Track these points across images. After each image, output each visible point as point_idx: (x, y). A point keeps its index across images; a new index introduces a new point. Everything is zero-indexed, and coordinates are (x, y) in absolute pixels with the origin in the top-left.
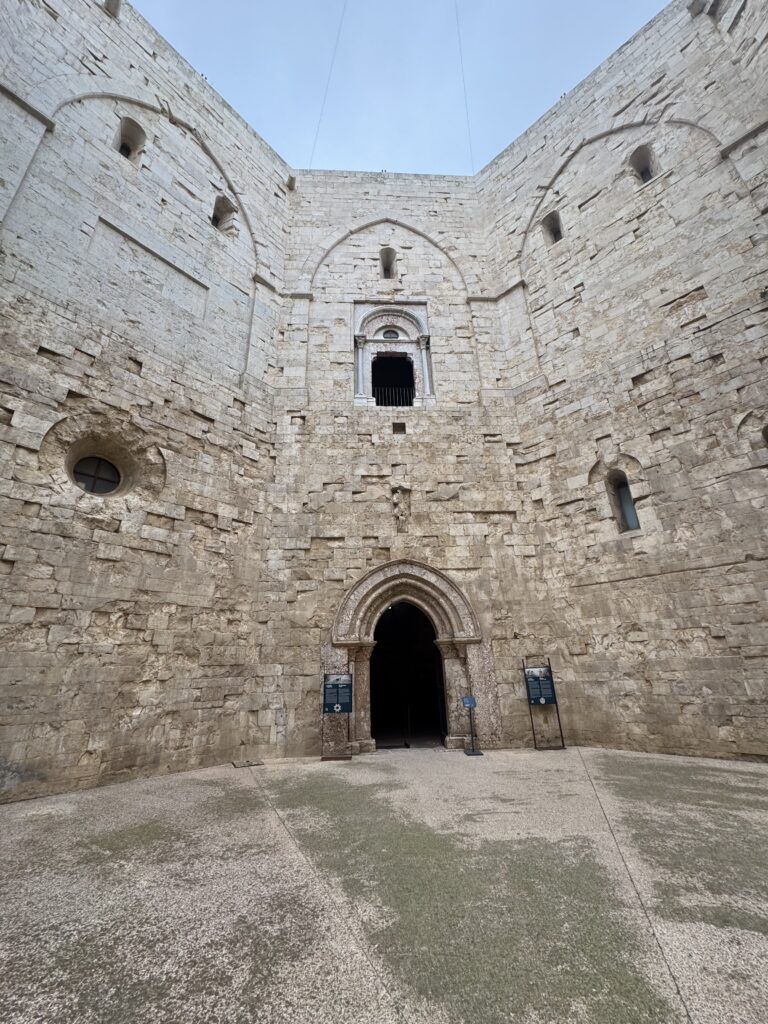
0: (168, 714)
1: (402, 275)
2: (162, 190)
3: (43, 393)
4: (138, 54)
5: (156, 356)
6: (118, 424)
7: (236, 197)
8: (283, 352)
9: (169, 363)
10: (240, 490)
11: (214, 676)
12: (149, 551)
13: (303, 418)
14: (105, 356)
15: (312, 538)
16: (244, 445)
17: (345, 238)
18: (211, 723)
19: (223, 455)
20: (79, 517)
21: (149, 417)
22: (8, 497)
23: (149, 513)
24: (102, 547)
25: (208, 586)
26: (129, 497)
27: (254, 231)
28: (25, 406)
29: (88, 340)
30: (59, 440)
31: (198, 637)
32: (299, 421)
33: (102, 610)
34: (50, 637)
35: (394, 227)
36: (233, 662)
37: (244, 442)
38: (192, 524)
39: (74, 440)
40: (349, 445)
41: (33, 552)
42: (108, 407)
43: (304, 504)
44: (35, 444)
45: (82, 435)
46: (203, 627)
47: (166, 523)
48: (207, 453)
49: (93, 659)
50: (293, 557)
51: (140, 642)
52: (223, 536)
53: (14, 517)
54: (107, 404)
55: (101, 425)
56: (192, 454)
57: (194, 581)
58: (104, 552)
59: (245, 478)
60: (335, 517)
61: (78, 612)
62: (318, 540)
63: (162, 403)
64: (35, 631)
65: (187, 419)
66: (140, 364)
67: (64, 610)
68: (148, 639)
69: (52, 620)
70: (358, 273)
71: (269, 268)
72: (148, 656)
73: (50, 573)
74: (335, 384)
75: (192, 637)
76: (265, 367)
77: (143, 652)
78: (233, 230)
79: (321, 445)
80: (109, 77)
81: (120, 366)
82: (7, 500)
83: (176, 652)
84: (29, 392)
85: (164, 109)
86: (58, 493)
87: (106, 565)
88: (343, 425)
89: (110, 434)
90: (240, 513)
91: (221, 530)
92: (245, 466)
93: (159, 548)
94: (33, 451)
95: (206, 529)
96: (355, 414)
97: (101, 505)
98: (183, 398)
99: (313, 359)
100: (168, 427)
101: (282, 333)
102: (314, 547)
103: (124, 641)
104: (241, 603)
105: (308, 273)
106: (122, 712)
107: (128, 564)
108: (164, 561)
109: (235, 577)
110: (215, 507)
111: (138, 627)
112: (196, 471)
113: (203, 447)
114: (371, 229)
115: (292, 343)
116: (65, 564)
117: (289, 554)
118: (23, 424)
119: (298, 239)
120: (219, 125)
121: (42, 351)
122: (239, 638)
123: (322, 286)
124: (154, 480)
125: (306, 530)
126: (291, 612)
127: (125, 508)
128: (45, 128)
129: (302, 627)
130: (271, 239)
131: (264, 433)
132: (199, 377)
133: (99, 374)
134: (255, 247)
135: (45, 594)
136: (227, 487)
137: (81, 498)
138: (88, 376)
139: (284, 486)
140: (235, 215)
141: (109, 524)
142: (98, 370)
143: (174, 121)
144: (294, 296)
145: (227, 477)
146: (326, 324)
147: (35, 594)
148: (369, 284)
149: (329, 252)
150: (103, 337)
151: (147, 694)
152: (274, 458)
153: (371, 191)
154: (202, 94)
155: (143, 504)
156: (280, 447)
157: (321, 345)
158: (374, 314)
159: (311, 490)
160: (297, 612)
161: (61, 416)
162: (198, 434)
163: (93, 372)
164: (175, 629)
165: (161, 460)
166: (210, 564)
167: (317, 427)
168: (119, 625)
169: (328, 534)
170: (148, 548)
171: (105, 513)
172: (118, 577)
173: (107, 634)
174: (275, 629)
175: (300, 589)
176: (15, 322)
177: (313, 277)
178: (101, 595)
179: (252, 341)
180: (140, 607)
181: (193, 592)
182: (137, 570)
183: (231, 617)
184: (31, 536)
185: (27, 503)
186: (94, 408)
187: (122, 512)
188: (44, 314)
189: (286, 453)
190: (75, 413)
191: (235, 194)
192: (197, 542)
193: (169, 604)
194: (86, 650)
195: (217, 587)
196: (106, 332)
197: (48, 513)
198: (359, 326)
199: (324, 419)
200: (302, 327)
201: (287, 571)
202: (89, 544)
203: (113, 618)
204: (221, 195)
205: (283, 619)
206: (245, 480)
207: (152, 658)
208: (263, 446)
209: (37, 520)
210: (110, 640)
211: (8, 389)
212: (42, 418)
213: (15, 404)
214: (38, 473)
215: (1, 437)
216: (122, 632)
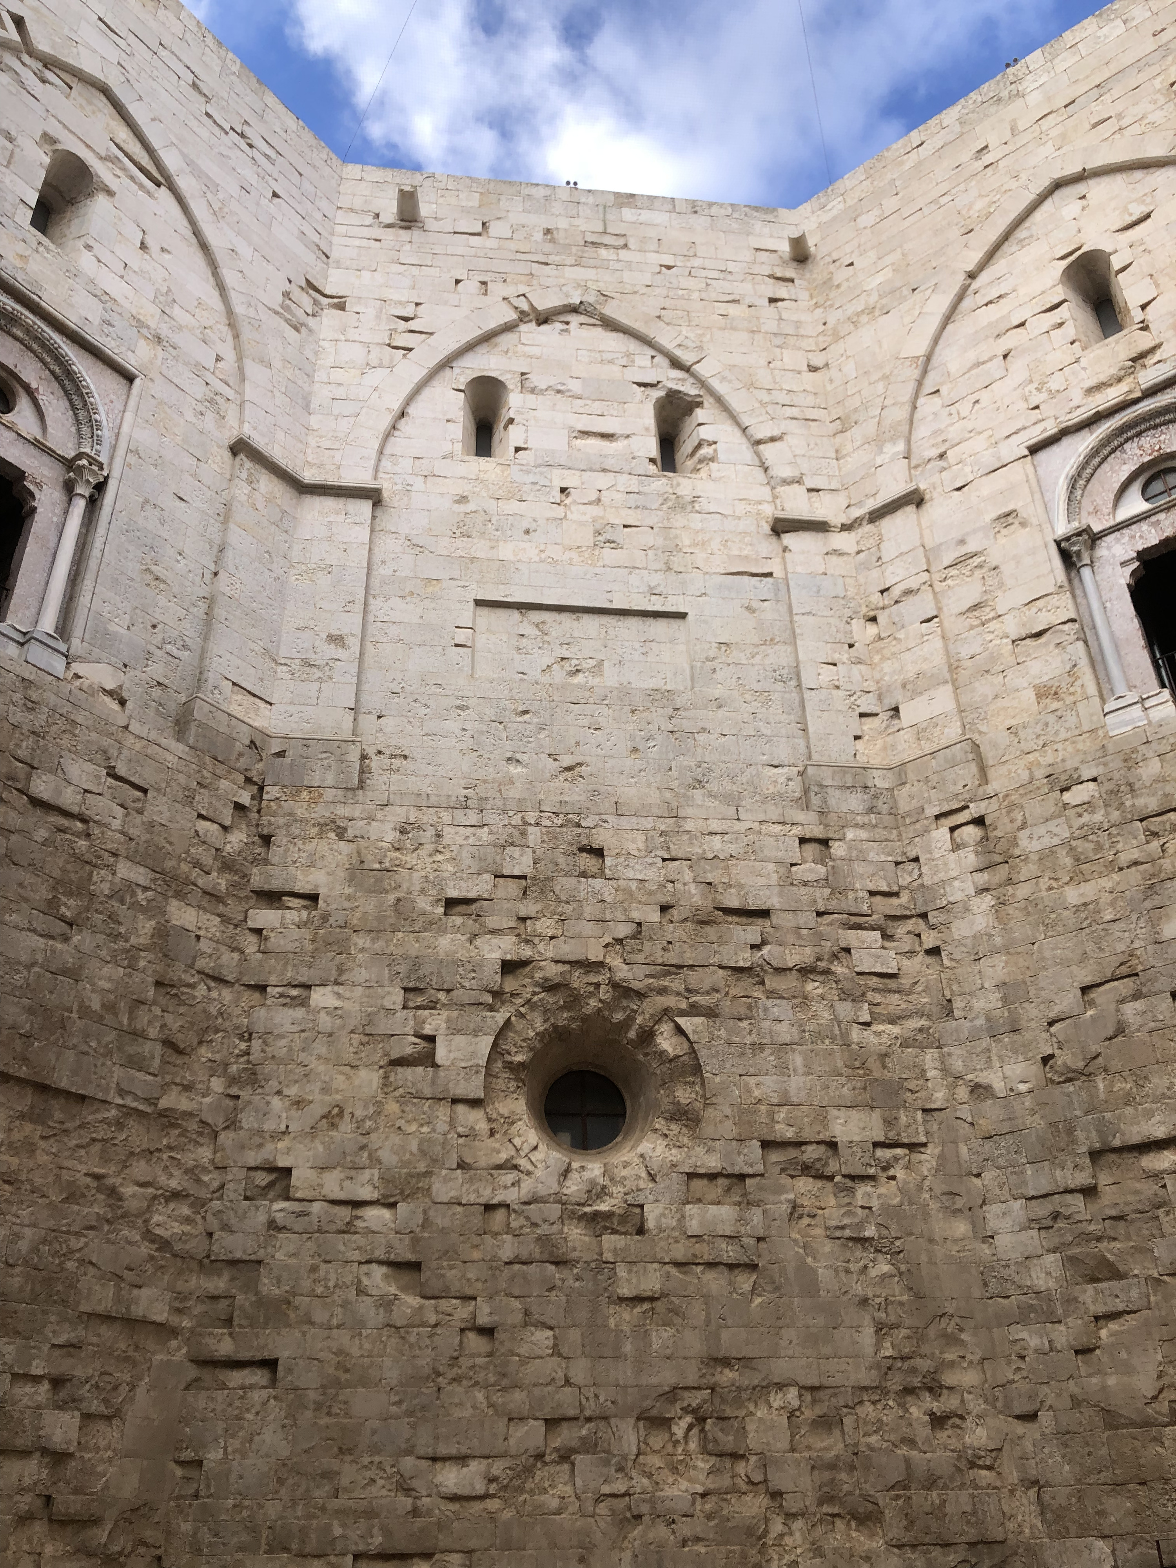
1: (1143, 307)
2: (556, 472)
3: (467, 984)
4: (460, 250)
5: (624, 822)
6: (592, 994)
7: (694, 375)
8: (887, 667)
9: (648, 823)
10: (873, 1064)
12: (711, 1265)
13: (979, 821)
14: (541, 866)
15: (1095, 1155)
16: (854, 944)
17: (960, 297)
19: (810, 986)
20: (573, 1215)
21: (640, 958)
22: (460, 1204)
23: (691, 1176)
24: (622, 1271)
25: (858, 1328)
26: (645, 1147)
27: (746, 421)
28: (448, 1021)
29: (509, 850)
30: (510, 1066)
31: (867, 1468)
32: (971, 833)
33: (654, 1412)
34: (579, 1482)
35: (1081, 188)
36: (972, 1534)
37: (852, 937)
38: (785, 1180)
39: (531, 1054)
40: (1124, 859)
41: (516, 1304)
42: (567, 967)
43: (1046, 1060)
44: (474, 1088)
45: (540, 1041)
46: (873, 1439)
47: (728, 1190)
48: (772, 994)
49: (661, 1531)
50: (1056, 1216)
51: (744, 1487)
52: (863, 1190)
53: (476, 1240)
54: (564, 962)
55: (566, 1007)
56: (743, 1011)
57: (820, 1321)
58: (629, 1281)
59: (881, 1027)
60: (1140, 1080)
61: (613, 1421)
62: (1112, 1157)
63: (655, 916)
64: (553, 1469)
65: (711, 932)
66: (598, 853)
67: (589, 1419)
68: (757, 1477)
69: (574, 1444)
70: (1018, 368)
71: (799, 481)
72: (767, 1520)
73: (551, 1343)
74: (1039, 696)
75: (852, 1468)
76: (855, 726)
77: (755, 1511)
78: (705, 451)
79: (1044, 883)
80: (431, 334)
81: (568, 874)
82: (459, 1209)
83: (826, 1509)
84: (448, 991)
85: (522, 312)
86: (529, 1173)
87: (639, 1310)
88: (1088, 805)
89: (585, 1019)
90: (889, 1122)
91: (852, 1178)
92: (870, 995)
93: (729, 1252)
94: (475, 1103)
95: (819, 1184)
96: (1116, 763)
97: (601, 1181)
98: (692, 888)
99: (965, 652)
100: (681, 967)
101: (873, 619)
102: (1104, 1179)
103: (710, 1485)
104: (952, 1364)
105: (893, 440)
107: (676, 1301)
108: (745, 1282)
109: (919, 1296)
110: (824, 1120)
111: (729, 1448)
112: (762, 1047)
113: (762, 983)
114: (1021, 233)
115: (901, 635)
116: (569, 1321)
117: (1042, 1209)
118: (452, 1056)
119: (850, 368)
120: (623, 254)
121: (451, 904)
122: (972, 1465)
123: (935, 452)
124: (684, 1095)
125: (1070, 1131)
126: (1094, 1380)
127: (644, 1175)
128: (370, 503)
129: (1133, 1424)
130: (789, 411)
131: (896, 894)
132: (715, 826)
133: (539, 906)
134: (758, 454)
135: (550, 1388)
136: (840, 1064)
137: (566, 1172)
138: (523, 920)
139: (981, 1021)
140: (700, 414)
141: (624, 1218)
142: (537, 900)
143: (543, 319)
144: (876, 516)
145: (833, 1038)
146: (971, 548)
147: (537, 1391)
148: (1055, 383)
149: (928, 358)
150: (531, 829)
152: (934, 952)
153: (993, 141)
154: (576, 222)
155: (675, 1155)
156: (942, 917)
157: (976, 607)
158: (1095, 452)
159: (1052, 1015)
160: (1112, 1381)
161: (500, 1017)
162: (744, 958)
163: (528, 908)
164: (809, 1448)
165: (686, 1045)
166: (848, 1271)
167: (1023, 835)
168: (693, 1446)
169: (1136, 1133)
170: (707, 1258)
171: (611, 1195)
172: (665, 1335)
173: (674, 1470)
174: (1064, 1435)
175: (1101, 1309)
176: (405, 873)
177: (908, 442)
178: (645, 1380)
179: (808, 680)
180: (723, 1401)
181: (826, 1350)
182: (697, 1312)
183: (935, 1406)
184: (507, 1272)
185: (489, 1208)
186: (547, 980)
187: (642, 1185)
188: (438, 836)
189: (961, 929)
190: (519, 1001)
191: (687, 369)
192: (806, 1221)
193: (781, 1386)
194: (645, 1509)
195: (881, 1329)
196: (531, 818)
197: (522, 1221)
198: (1062, 505)
199: (1035, 808)
200: (913, 584)
201: (1051, 1259)
202: (599, 1270)
203: (679, 1429)
204: (661, 393)
205: (1076, 1402)
206: (878, 1034)
207: (777, 1526)
208: (901, 930)
209: (508, 1238)
210: (684, 1484)
211: (419, 1000)
212: (476, 1033)
213: (434, 1023)
214: (492, 1143)
215: (428, 1092)
216: (703, 1464)
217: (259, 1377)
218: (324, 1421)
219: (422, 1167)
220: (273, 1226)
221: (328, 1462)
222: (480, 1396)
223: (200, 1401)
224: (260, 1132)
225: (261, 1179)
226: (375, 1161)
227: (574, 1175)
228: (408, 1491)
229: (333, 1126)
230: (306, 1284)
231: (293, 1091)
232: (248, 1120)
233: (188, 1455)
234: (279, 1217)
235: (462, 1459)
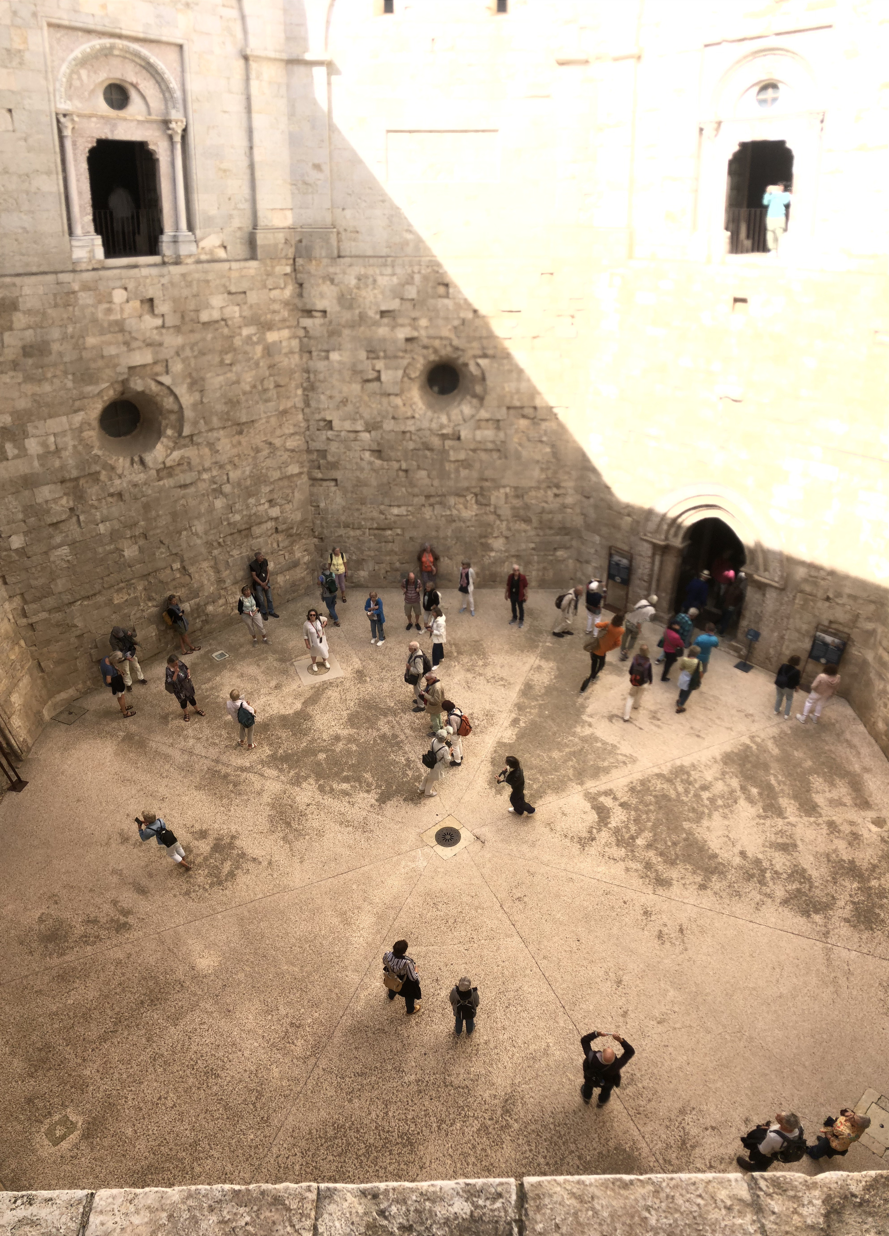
0: (513, 556)
3: (391, 348)
6: (443, 348)
11: (545, 535)
12: (483, 450)
14: (421, 294)
16: (558, 324)
18: (545, 564)
20: (434, 434)
21: (462, 335)
22: (394, 431)
23: (479, 420)
24: (451, 453)
25: (534, 470)
26: (463, 406)
28: (385, 364)
29: (406, 287)
30: (410, 379)
31: (529, 509)
33: (461, 493)
34: (436, 512)
36: (561, 526)
37: (558, 321)
38: (514, 420)
39: (421, 372)
41: (415, 463)
42: (433, 339)
44: (396, 390)
46: (533, 501)
47: (492, 425)
49: (461, 524)
51: (488, 513)
52: (544, 424)
53: (400, 443)
54: (431, 337)
55: (432, 353)
57: (521, 468)
58: (454, 456)
59: (564, 360)
61: (447, 496)
64: (428, 509)
66: (447, 286)
67: (439, 496)
68: (493, 510)
69: (435, 502)
72: (494, 521)
73: (427, 474)
75: (525, 508)
77: (491, 519)
81: (433, 297)
82: (393, 433)
83: (514, 519)
84: (384, 351)
86: (418, 419)
87: (456, 464)
89: (441, 358)
91: (541, 420)
92: (562, 347)
93: (490, 446)
94: (396, 395)
95: (528, 420)
97: (445, 421)
100: (480, 338)
103: (478, 512)
104: (565, 480)
106: (484, 553)
107: (471, 461)
108: (495, 455)
109: (558, 460)
110: (533, 398)
111: (485, 503)
112: (512, 371)
116: (433, 468)
118: (387, 378)
121: (383, 313)
122: (565, 508)
124: (478, 389)
127: (461, 418)
133: (421, 313)
135: (426, 487)
138: (415, 320)
141: (453, 434)
142: (419, 310)
147: (422, 488)
150: (415, 275)
151: (498, 544)
155: (474, 412)
161: (405, 362)
162: (509, 332)
163: (416, 314)
164: (511, 503)
165: (480, 370)
166: (534, 452)
168: (473, 501)
170: (482, 448)
171: (448, 427)
172: (466, 472)
173: (466, 509)
176: (362, 299)
178: (458, 485)
180: (484, 490)
181: (521, 476)
182: (477, 465)
183: (557, 492)
184: (411, 453)
185: (404, 433)
186: (424, 344)
187: (460, 423)
188: (375, 281)
190: (414, 353)
192: (521, 433)
193: (504, 487)
194: (456, 519)
195: (542, 470)
197: (416, 436)
202: (443, 452)
203: (469, 498)
207: (498, 522)
209: (411, 442)
210: (469, 512)
211: (372, 355)
212: (396, 369)
213: (380, 365)
214: (403, 409)
215: (378, 391)
216: (475, 507)
217: (333, 483)
218: (354, 496)
219: (379, 419)
220: (328, 439)
221: (357, 506)
222: (404, 489)
223: (315, 490)
224: (318, 409)
225: (322, 424)
226: (362, 417)
227: (435, 421)
228: (383, 514)
229: (345, 405)
230: (343, 457)
231: (328, 393)
232: (313, 404)
233: (315, 504)
234: (330, 437)
235: (399, 506)
